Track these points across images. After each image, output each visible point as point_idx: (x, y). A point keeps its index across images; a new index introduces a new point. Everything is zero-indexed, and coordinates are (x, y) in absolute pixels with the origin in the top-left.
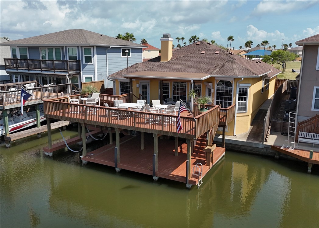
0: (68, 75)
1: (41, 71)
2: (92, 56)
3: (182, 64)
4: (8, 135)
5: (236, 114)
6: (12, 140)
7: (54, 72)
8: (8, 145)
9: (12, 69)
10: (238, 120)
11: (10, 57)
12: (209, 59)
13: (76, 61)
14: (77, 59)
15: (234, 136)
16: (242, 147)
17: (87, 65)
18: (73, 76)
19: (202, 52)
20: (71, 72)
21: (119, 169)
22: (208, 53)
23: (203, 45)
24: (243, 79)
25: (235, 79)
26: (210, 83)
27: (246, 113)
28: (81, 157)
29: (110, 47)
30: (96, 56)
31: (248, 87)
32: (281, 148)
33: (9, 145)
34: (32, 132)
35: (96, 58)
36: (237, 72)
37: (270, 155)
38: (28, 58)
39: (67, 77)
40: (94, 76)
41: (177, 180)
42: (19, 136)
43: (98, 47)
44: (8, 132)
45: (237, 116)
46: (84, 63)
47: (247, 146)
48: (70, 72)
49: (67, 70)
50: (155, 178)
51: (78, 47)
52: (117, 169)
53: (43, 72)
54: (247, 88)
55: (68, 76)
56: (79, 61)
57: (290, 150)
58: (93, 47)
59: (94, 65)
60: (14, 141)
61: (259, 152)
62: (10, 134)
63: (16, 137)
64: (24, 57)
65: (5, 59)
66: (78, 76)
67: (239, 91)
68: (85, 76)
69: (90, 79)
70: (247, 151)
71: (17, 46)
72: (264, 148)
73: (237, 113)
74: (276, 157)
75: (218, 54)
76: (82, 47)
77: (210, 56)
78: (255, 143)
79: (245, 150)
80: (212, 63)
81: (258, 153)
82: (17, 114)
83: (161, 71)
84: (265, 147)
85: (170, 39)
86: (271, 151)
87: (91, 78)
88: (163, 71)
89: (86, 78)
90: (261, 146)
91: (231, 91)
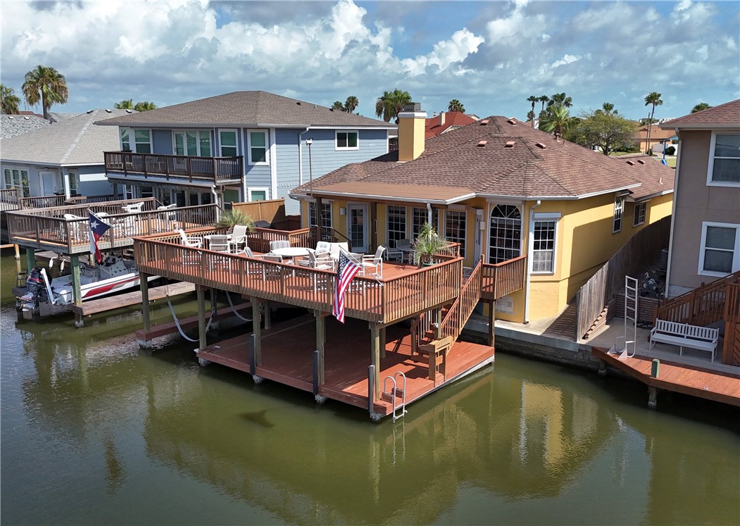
0: (215, 186)
1: (168, 178)
2: (267, 147)
3: (433, 168)
4: (79, 304)
5: (529, 277)
6: (85, 313)
7: (191, 180)
8: (79, 322)
9: (117, 173)
10: (533, 290)
11: (118, 148)
12: (489, 158)
13: (234, 159)
14: (238, 155)
15: (525, 323)
16: (536, 347)
17: (253, 166)
18: (225, 188)
19: (481, 143)
20: (220, 182)
21: (258, 378)
22: (492, 145)
23: (494, 126)
24: (539, 202)
25: (525, 202)
26: (478, 210)
27: (552, 274)
28: (196, 350)
29: (305, 129)
30: (274, 146)
31: (556, 219)
32: (608, 353)
33: (82, 322)
34: (127, 300)
35: (274, 152)
36: (529, 186)
37: (589, 366)
38: (152, 153)
39: (213, 191)
40: (271, 190)
41: (354, 403)
42: (101, 306)
43: (278, 130)
44: (79, 298)
45: (531, 282)
46: (250, 163)
47: (546, 346)
48: (218, 182)
49: (214, 176)
50: (319, 398)
51: (239, 129)
52: (255, 378)
53: (171, 181)
54: (554, 223)
55: (215, 188)
56: (241, 157)
57: (623, 358)
58: (269, 129)
59: (269, 167)
60: (90, 316)
61: (570, 360)
62: (83, 301)
63: (93, 308)
64: (143, 149)
65: (105, 153)
66: (239, 189)
67: (536, 228)
68: (251, 189)
69: (262, 196)
70: (547, 357)
71: (131, 127)
72: (577, 351)
73: (532, 275)
74: (600, 371)
75: (511, 146)
76: (245, 129)
77: (494, 151)
78: (562, 340)
79: (542, 354)
80: (493, 167)
81: (567, 361)
82: (105, 264)
83: (388, 183)
84: (579, 350)
85: (417, 114)
86: (593, 358)
87: (263, 193)
88: (393, 183)
89: (253, 193)
90: (571, 348)
91: (519, 227)
